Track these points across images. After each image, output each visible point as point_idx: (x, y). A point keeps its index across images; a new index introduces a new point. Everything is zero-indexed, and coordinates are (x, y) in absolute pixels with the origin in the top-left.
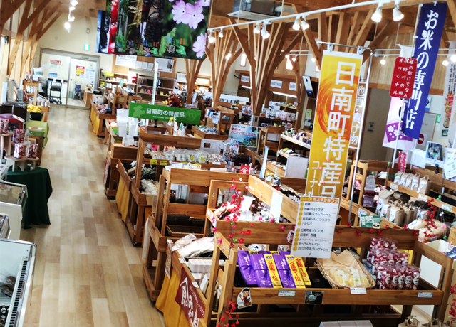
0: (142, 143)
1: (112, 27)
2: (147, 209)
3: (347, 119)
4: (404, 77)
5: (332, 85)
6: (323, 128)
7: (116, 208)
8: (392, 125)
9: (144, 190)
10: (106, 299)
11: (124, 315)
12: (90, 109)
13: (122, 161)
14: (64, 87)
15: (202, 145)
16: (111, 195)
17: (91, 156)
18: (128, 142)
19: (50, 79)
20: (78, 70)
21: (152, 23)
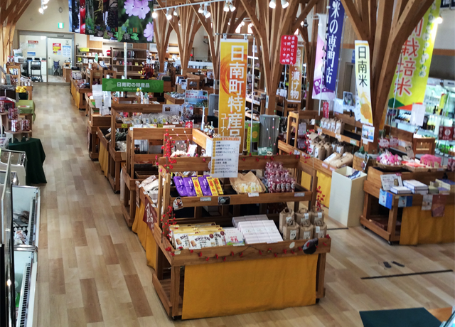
0: (114, 112)
1: (82, 9)
2: (122, 163)
3: (242, 84)
4: (289, 49)
5: (229, 61)
6: (226, 91)
7: (99, 166)
8: (318, 80)
9: (119, 150)
10: (95, 229)
11: (109, 237)
12: (70, 84)
13: (101, 129)
14: (44, 65)
15: (164, 109)
16: (94, 158)
17: (75, 127)
18: (105, 112)
19: (29, 59)
20: (55, 47)
21: (113, 12)
